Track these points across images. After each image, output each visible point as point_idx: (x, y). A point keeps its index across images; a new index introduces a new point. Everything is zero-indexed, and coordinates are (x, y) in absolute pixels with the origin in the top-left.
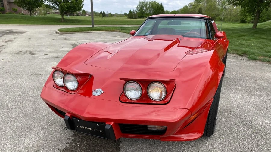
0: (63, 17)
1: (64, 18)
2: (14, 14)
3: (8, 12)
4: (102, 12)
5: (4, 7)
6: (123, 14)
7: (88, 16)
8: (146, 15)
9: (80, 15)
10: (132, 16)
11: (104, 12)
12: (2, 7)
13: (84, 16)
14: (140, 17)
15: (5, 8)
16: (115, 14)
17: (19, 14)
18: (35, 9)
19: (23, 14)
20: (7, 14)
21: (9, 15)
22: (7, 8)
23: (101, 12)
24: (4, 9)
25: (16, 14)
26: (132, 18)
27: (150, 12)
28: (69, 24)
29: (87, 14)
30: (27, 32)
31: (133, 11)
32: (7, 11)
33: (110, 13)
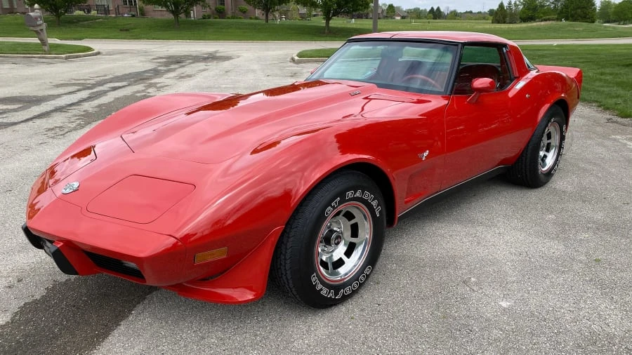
0: (328, 23)
1: (330, 25)
2: (240, 18)
3: (230, 16)
4: (435, 8)
5: (224, 4)
6: (485, 13)
7: (399, 18)
8: (542, 15)
9: (381, 16)
10: (505, 17)
11: (438, 9)
12: (221, 4)
13: (390, 20)
14: (524, 20)
15: (226, 7)
16: (467, 12)
17: (251, 18)
18: (276, 7)
19: (257, 18)
20: (228, 18)
21: (232, 20)
22: (230, 7)
23: (432, 8)
24: (223, 9)
25: (245, 18)
26: (504, 23)
27: (555, 7)
28: (337, 39)
29: (399, 15)
30: (238, 57)
31: (510, 3)
32: (229, 14)
33: (455, 11)
